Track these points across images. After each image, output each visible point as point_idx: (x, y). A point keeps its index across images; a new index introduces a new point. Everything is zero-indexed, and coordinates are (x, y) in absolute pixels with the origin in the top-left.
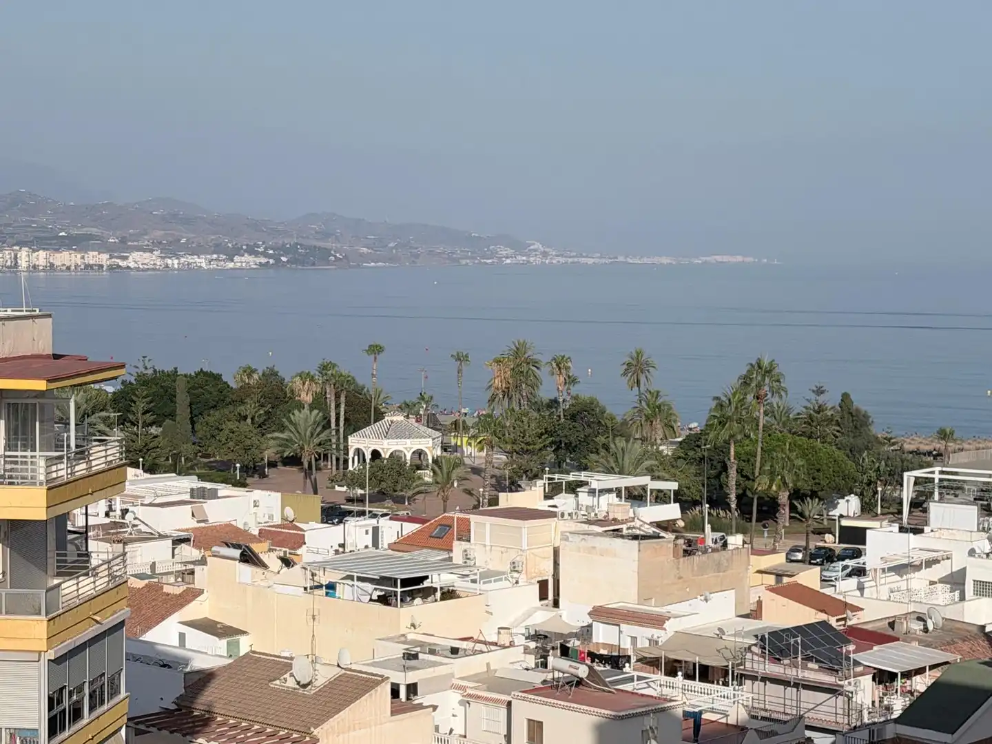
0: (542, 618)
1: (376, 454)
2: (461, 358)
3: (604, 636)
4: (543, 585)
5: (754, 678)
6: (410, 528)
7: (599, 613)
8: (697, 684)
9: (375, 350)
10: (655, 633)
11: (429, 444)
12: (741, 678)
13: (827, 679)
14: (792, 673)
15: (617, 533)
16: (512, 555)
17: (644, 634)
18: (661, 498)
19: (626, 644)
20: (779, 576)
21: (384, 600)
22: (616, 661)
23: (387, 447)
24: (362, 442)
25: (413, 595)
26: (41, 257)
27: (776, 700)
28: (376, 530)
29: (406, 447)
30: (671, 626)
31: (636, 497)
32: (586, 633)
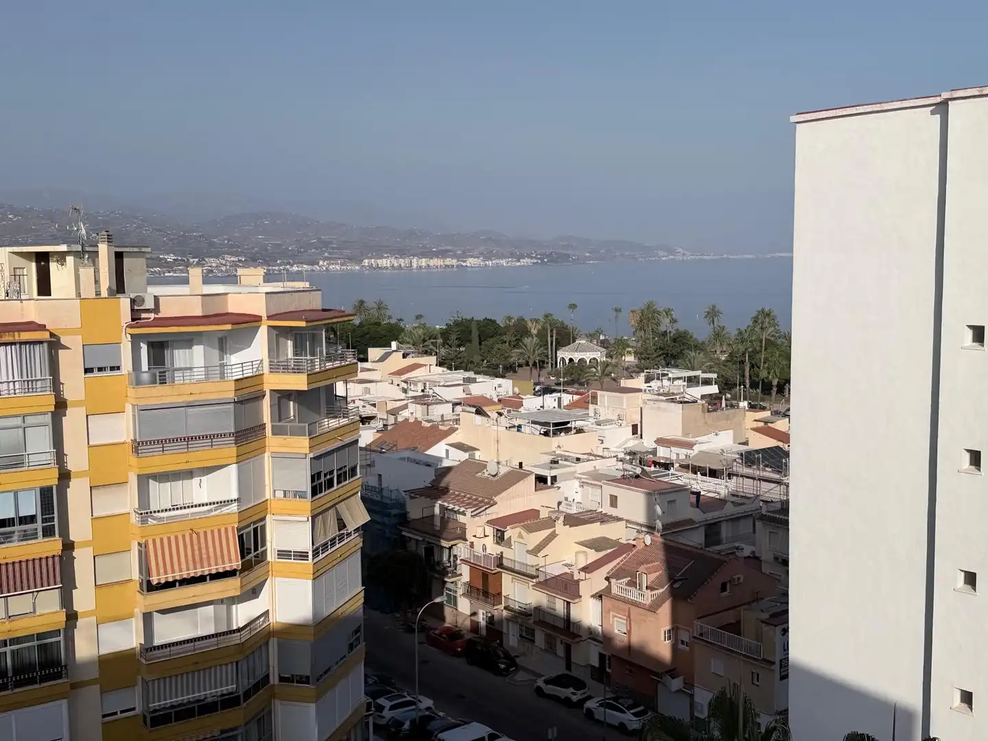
0: (633, 444)
1: (571, 360)
2: (618, 310)
3: (663, 453)
4: (635, 427)
5: (737, 475)
6: (576, 397)
7: (660, 441)
8: (707, 478)
9: (573, 306)
10: (689, 452)
11: (598, 355)
12: (730, 476)
13: (776, 476)
14: (757, 473)
15: (673, 401)
16: (619, 412)
17: (683, 452)
18: (707, 382)
19: (674, 457)
20: (766, 423)
21: (546, 434)
22: (667, 466)
23: (577, 356)
24: (564, 354)
25: (561, 431)
26: (423, 262)
27: (748, 487)
28: (560, 399)
29: (588, 356)
30: (697, 448)
31: (692, 381)
32: (654, 452)
